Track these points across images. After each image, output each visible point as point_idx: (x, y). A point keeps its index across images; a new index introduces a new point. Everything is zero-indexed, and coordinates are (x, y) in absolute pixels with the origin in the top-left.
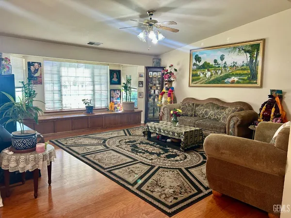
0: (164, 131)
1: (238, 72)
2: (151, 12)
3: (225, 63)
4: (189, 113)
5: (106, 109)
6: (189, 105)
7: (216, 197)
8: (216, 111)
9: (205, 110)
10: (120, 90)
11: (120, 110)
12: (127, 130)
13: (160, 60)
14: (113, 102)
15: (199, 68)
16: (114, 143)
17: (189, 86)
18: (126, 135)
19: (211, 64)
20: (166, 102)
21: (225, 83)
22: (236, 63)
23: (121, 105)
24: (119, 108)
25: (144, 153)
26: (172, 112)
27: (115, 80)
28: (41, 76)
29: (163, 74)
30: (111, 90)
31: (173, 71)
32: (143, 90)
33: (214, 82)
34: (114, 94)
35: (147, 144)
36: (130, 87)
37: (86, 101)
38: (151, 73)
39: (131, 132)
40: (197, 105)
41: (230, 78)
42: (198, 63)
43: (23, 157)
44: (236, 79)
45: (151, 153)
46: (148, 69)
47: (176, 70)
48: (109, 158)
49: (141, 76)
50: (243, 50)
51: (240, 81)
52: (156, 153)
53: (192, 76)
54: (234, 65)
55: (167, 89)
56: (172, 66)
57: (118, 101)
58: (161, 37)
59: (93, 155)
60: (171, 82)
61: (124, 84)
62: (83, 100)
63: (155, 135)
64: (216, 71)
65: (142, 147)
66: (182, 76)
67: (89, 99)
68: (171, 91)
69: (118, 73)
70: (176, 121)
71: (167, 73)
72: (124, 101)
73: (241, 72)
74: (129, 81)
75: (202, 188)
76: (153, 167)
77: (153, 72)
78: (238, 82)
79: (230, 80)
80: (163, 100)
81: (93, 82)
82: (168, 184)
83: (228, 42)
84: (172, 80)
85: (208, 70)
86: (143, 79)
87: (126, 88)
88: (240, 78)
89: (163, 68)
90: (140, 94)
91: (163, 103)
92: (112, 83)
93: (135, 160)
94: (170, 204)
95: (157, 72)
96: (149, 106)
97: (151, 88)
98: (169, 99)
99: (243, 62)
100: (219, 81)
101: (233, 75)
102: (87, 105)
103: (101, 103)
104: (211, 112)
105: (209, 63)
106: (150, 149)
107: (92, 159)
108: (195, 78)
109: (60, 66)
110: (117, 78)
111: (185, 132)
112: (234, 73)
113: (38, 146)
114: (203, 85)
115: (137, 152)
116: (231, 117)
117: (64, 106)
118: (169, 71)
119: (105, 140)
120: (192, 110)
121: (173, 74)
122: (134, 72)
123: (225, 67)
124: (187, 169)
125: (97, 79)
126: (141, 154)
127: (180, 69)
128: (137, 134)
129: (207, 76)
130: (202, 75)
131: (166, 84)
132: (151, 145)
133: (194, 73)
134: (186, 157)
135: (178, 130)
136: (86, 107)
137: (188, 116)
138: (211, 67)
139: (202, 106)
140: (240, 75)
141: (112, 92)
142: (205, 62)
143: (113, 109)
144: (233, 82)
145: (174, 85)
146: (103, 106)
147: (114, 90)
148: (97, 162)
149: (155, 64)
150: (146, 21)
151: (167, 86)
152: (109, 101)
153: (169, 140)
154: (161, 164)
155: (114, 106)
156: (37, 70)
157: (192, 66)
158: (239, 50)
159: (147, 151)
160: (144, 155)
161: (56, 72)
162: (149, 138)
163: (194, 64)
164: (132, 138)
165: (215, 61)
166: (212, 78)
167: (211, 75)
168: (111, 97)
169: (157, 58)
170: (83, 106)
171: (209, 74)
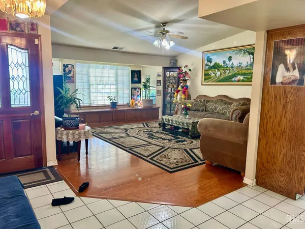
0: (176, 122)
1: (243, 72)
2: (164, 24)
3: (232, 64)
4: (201, 109)
5: (128, 105)
6: (201, 101)
7: (208, 165)
8: (224, 106)
9: (214, 105)
10: (140, 89)
11: (140, 106)
12: (146, 124)
13: (176, 61)
14: (134, 99)
15: (211, 68)
16: (134, 132)
17: (202, 84)
18: (145, 127)
19: (220, 64)
20: (181, 99)
21: (233, 81)
22: (241, 64)
23: (141, 101)
24: (139, 104)
25: (157, 139)
26: (183, 106)
27: (136, 79)
28: (73, 77)
29: (179, 74)
30: (132, 88)
31: (188, 71)
32: (161, 88)
33: (222, 80)
34: (135, 92)
35: (162, 133)
36: (149, 86)
37: (111, 98)
38: (168, 73)
39: (149, 124)
40: (208, 102)
41: (236, 77)
42: (209, 64)
43: (71, 132)
44: (241, 78)
45: (164, 139)
46: (165, 69)
47: (190, 70)
48: (130, 141)
49: (159, 76)
50: (247, 52)
51: (245, 79)
52: (168, 140)
53: (205, 75)
54: (240, 65)
55: (182, 87)
56: (187, 66)
57: (138, 98)
58: (172, 43)
59: (118, 139)
60: (185, 81)
61: (144, 82)
62: (108, 97)
63: (169, 127)
64: (225, 71)
65: (157, 135)
66: (196, 76)
67: (113, 96)
68: (185, 89)
69: (139, 73)
70: (187, 114)
71: (183, 73)
72: (144, 98)
73: (246, 72)
74: (148, 80)
75: (198, 160)
76: (163, 147)
77: (170, 72)
78: (243, 81)
79: (237, 79)
80: (178, 97)
81: (117, 81)
82: (174, 157)
83: (235, 45)
84: (187, 79)
85: (218, 70)
86: (161, 78)
87: (145, 86)
88: (246, 76)
89: (179, 68)
90: (158, 92)
91: (178, 100)
92: (133, 82)
93: (150, 143)
94: (172, 167)
95: (174, 71)
96: (166, 103)
97: (168, 86)
98: (183, 96)
99: (247, 63)
100: (227, 80)
101: (239, 74)
102: (111, 101)
103: (124, 99)
104: (219, 108)
105: (219, 64)
106: (163, 136)
107: (117, 142)
108: (207, 77)
109: (89, 67)
110: (138, 77)
111: (193, 123)
112: (240, 72)
113: (81, 125)
114: (213, 83)
115: (152, 138)
116: (234, 111)
117: (92, 102)
118: (184, 71)
119: (127, 130)
120: (203, 106)
121: (188, 74)
122: (153, 72)
123: (232, 67)
124: (191, 149)
125: (120, 79)
126: (156, 140)
127: (194, 69)
128: (154, 126)
129: (217, 76)
130: (213, 75)
131: (181, 83)
132: (165, 134)
133: (206, 72)
134: (192, 142)
135: (187, 121)
136: (111, 103)
137: (199, 111)
138: (221, 67)
139: (212, 102)
140: (245, 74)
141: (133, 90)
142: (216, 63)
143: (134, 105)
144: (239, 81)
145: (188, 83)
146: (126, 103)
147: (135, 89)
148: (121, 144)
149: (172, 64)
150: (160, 31)
151: (182, 84)
152: (130, 98)
153: (180, 130)
154: (170, 146)
155: (134, 103)
156: (71, 71)
157: (204, 66)
158: (244, 53)
159: (161, 138)
160: (158, 140)
161: (86, 73)
162: (164, 129)
163: (206, 65)
164: (149, 129)
165: (224, 62)
166: (222, 77)
167: (221, 74)
168: (132, 95)
169: (174, 59)
170: (108, 103)
171: (219, 73)
